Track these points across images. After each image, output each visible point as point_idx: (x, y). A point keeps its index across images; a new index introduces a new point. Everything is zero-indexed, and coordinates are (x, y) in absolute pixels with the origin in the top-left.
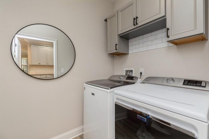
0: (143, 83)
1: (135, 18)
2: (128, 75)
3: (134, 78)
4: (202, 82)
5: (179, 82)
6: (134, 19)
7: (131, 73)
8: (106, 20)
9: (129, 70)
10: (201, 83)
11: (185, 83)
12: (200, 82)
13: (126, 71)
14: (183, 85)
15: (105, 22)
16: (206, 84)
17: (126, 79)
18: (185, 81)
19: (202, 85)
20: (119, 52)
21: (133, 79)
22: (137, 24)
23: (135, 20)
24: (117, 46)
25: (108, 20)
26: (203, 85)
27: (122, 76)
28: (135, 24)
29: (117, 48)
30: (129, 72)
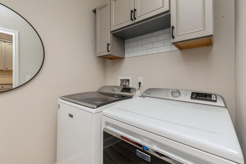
0: (143, 96)
1: (133, 10)
2: (124, 86)
3: (132, 89)
4: (211, 95)
5: (186, 95)
6: (132, 12)
7: (127, 83)
8: (95, 11)
9: (125, 80)
10: (211, 97)
11: (193, 97)
12: (210, 95)
13: (121, 80)
14: (191, 99)
15: (93, 13)
16: (216, 97)
17: (121, 91)
18: (193, 94)
19: (212, 99)
20: (112, 54)
21: (130, 91)
22: (135, 19)
23: (133, 14)
24: (109, 46)
25: (98, 11)
26: (214, 99)
27: (116, 87)
28: (133, 18)
29: (109, 50)
30: (125, 82)
